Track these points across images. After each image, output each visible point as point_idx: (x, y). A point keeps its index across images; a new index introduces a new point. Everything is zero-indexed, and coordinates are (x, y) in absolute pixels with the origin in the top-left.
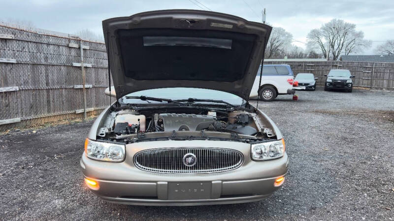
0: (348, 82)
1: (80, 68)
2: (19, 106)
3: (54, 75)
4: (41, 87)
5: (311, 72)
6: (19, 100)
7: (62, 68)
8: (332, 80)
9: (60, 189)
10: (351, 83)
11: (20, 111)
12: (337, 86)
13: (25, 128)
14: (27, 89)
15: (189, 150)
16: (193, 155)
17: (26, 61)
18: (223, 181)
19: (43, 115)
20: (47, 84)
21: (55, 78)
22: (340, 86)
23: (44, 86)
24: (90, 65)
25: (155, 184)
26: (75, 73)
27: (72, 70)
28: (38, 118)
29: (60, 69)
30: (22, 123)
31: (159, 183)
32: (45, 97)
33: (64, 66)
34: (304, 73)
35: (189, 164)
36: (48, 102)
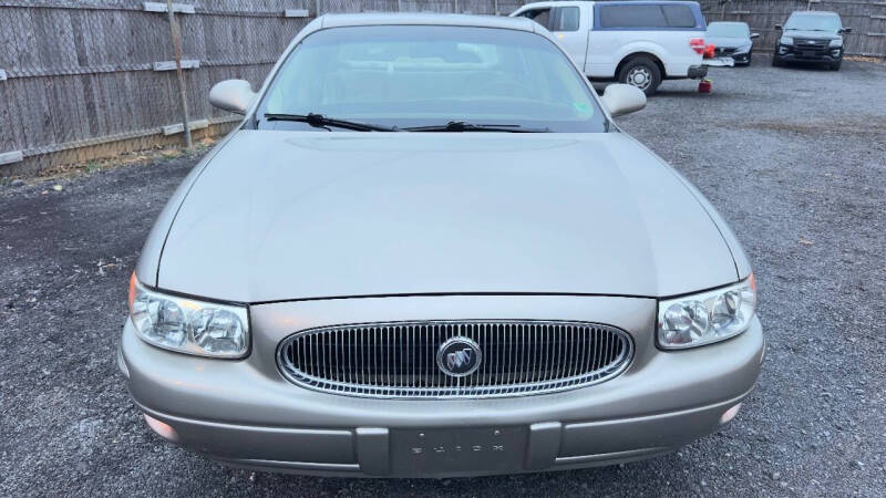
0: (833, 44)
1: (163, 15)
2: (16, 120)
3: (96, 35)
4: (66, 69)
5: (742, 18)
6: (12, 104)
7: (118, 17)
8: (794, 39)
9: (99, 381)
10: (840, 48)
11: (17, 133)
12: (805, 54)
13: (37, 175)
14: (28, 74)
15: (456, 327)
18: (564, 422)
19: (79, 143)
20: (82, 61)
21: (101, 43)
22: (812, 54)
23: (73, 67)
24: (189, 9)
25: (348, 433)
26: (152, 31)
27: (146, 22)
28: (69, 150)
29: (113, 21)
30: (27, 163)
31: (360, 431)
32: (80, 96)
33: (122, 10)
34: (725, 20)
35: (456, 369)
36: (90, 107)
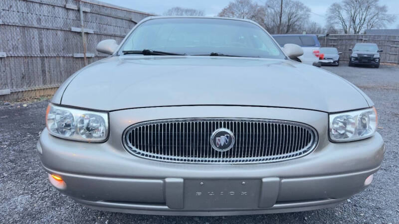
0: (375, 56)
1: (79, 33)
2: (9, 76)
3: (49, 40)
4: (34, 54)
5: (334, 46)
6: (8, 68)
7: (59, 33)
8: (358, 54)
10: (379, 58)
11: (9, 81)
12: (363, 60)
13: (17, 101)
14: (16, 55)
15: (221, 123)
16: (229, 131)
17: (14, 23)
18: (281, 177)
19: (37, 87)
20: (41, 51)
21: (51, 44)
22: (366, 61)
23: (37, 53)
24: (91, 31)
25: (161, 181)
26: (74, 40)
27: (71, 36)
28: (32, 90)
29: (57, 34)
30: (12, 95)
31: (167, 180)
32: (39, 66)
33: (61, 30)
34: (326, 47)
35: (221, 147)
36: (44, 71)
